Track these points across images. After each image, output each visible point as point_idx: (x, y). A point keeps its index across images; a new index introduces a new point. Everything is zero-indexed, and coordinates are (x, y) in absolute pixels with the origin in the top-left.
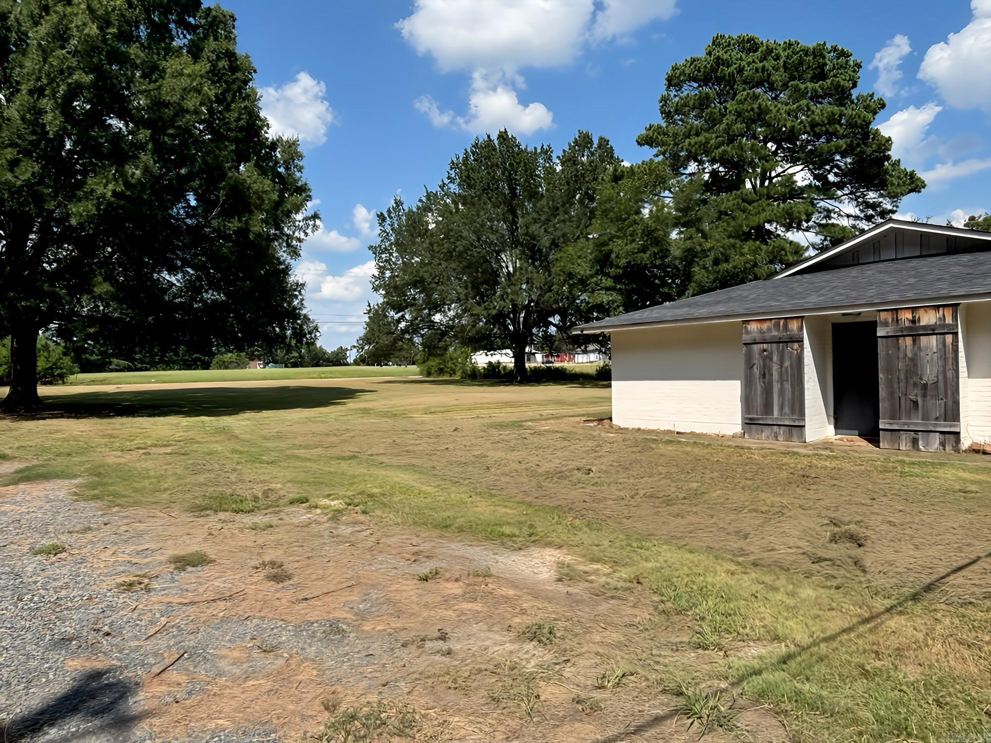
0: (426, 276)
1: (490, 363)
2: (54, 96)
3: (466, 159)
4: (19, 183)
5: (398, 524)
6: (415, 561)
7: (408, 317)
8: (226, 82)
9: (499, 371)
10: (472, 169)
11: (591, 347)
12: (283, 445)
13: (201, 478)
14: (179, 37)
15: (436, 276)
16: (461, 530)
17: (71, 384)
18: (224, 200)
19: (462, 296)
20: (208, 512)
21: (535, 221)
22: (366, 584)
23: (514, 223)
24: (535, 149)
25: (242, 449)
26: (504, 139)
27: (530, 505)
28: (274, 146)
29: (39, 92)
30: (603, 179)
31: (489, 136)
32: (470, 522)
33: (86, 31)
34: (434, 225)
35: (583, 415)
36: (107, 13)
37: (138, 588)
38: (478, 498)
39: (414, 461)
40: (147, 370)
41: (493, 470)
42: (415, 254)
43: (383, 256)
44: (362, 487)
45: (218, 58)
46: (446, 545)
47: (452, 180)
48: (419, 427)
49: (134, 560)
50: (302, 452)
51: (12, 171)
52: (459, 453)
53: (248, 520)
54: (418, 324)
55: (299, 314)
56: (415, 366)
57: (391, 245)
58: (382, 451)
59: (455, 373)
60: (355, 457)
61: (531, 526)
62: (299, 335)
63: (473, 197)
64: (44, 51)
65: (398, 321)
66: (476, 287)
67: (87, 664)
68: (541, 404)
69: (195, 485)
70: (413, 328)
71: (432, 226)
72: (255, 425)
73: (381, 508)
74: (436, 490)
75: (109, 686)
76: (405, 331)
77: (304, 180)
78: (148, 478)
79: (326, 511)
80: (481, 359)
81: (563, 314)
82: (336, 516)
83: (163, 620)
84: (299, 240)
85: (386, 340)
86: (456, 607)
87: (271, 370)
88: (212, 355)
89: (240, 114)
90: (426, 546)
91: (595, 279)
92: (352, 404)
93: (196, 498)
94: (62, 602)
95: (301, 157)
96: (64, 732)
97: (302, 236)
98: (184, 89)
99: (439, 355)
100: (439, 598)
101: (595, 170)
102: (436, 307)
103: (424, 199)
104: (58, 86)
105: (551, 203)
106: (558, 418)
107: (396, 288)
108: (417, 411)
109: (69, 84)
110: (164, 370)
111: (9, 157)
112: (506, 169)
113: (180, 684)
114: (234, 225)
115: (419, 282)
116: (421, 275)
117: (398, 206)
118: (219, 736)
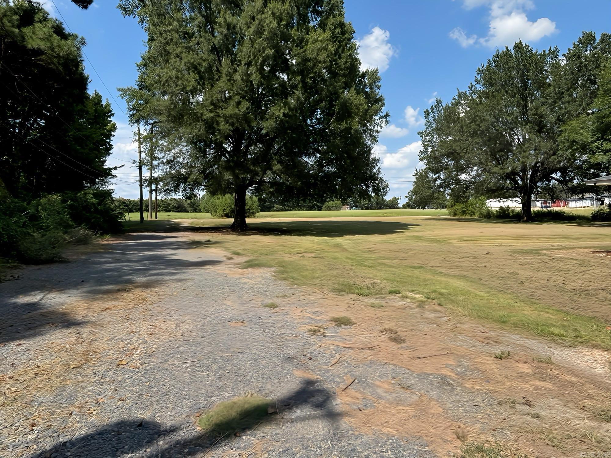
0: (458, 149)
1: (501, 208)
2: (256, 64)
3: (489, 65)
4: (241, 113)
5: (465, 315)
6: (487, 343)
7: (442, 177)
8: (339, 42)
9: (509, 213)
10: (494, 73)
11: (587, 195)
12: (373, 256)
13: (335, 272)
14: (313, 21)
15: (464, 149)
16: (516, 325)
17: (258, 217)
18: (337, 112)
19: (483, 160)
20: (343, 293)
21: (543, 104)
22: (457, 355)
23: (526, 106)
24: (544, 51)
25: (352, 257)
26: (519, 48)
27: (567, 313)
28: (363, 75)
29: (249, 64)
30: (605, 66)
31: (507, 48)
32: (522, 321)
33: (271, 26)
34: (463, 114)
35: (590, 248)
36: (281, 14)
37: (319, 333)
38: (522, 304)
39: (465, 273)
40: (291, 210)
41: (526, 284)
42: (450, 135)
43: (428, 138)
44: (433, 288)
45: (335, 28)
46: (507, 335)
47: (478, 82)
48: (459, 250)
49: (313, 317)
50: (386, 261)
51: (238, 107)
52: (496, 270)
53: (367, 300)
54: (449, 182)
55: (377, 178)
56: (445, 209)
57: (433, 130)
58: (438, 265)
59: (474, 214)
60: (421, 267)
61: (576, 330)
62: (377, 190)
63: (493, 92)
64: (252, 41)
65: (436, 180)
66: (493, 155)
67: (305, 375)
68: (549, 237)
69: (332, 276)
70: (445, 184)
71: (462, 115)
72: (354, 243)
73: (451, 303)
74: (487, 295)
75: (319, 391)
76: (440, 186)
77: (380, 94)
78: (307, 270)
79: (414, 301)
80: (494, 205)
81: (563, 171)
82: (421, 305)
83: (338, 356)
84: (377, 132)
85: (428, 192)
86: (531, 383)
87: (354, 211)
88: (323, 202)
89: (347, 59)
90: (492, 334)
91: (596, 144)
92: (408, 233)
93: (334, 284)
94: (283, 336)
95: (379, 79)
96: (304, 414)
97: (379, 129)
98: (318, 50)
99: (463, 202)
100: (515, 374)
101: (597, 60)
102: (462, 170)
103: (457, 98)
104: (258, 59)
105: (557, 89)
106: (568, 249)
107: (435, 158)
108: (454, 239)
109: (263, 57)
110: (299, 210)
111: (236, 100)
112: (520, 69)
113: (358, 399)
114: (344, 126)
115: (452, 153)
116: (454, 148)
117: (438, 104)
118: (392, 440)
